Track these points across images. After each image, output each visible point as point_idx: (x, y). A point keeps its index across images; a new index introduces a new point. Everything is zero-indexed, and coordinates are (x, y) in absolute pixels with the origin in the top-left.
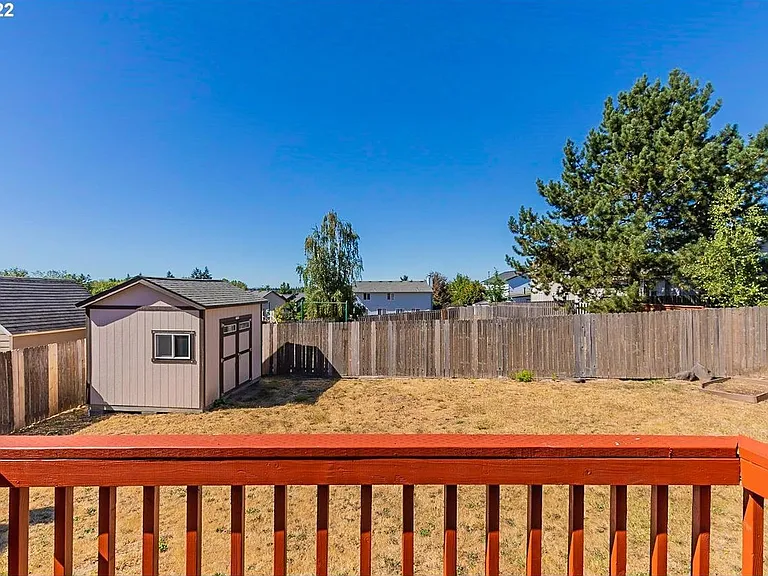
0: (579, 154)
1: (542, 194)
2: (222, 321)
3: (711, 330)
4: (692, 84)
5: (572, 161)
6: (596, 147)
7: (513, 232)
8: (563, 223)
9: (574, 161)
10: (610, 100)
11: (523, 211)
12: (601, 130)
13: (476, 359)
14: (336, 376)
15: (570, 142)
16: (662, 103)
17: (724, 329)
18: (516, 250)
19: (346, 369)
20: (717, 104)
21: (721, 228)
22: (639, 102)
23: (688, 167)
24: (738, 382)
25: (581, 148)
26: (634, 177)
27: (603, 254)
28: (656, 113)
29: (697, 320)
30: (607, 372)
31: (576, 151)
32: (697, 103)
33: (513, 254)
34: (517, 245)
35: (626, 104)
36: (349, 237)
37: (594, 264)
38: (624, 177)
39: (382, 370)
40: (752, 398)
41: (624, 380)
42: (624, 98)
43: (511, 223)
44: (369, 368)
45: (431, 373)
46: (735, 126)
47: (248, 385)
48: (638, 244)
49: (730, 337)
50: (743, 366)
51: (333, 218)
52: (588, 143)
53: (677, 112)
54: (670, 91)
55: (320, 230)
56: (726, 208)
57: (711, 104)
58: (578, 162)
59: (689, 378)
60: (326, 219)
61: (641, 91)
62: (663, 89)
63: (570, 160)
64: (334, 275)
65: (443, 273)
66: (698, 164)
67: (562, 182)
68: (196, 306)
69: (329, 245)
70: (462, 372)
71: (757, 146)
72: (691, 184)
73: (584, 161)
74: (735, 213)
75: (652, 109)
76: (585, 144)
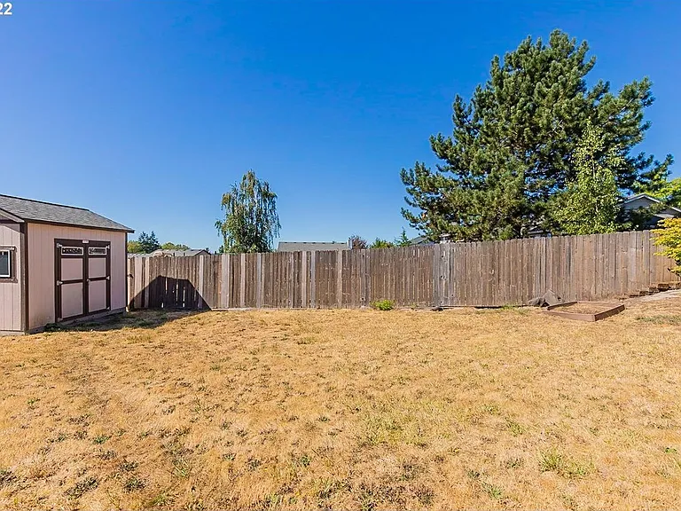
0: (466, 110)
1: (434, 150)
2: (57, 241)
3: (564, 257)
4: (570, 44)
5: (461, 117)
6: (482, 103)
7: (406, 183)
8: (451, 176)
9: (463, 117)
10: (497, 59)
11: (417, 166)
12: (488, 88)
13: (341, 289)
14: (206, 308)
15: (458, 97)
16: (542, 61)
17: (576, 256)
18: (408, 201)
19: (216, 302)
20: (591, 61)
21: (583, 170)
22: (523, 61)
23: (561, 118)
24: (584, 305)
25: (469, 103)
26: (513, 128)
27: (481, 200)
28: (537, 70)
29: (550, 248)
30: (464, 299)
31: (464, 107)
32: (573, 60)
33: (407, 207)
34: (408, 196)
35: (511, 64)
36: (267, 196)
37: (475, 211)
38: (504, 129)
39: (251, 302)
40: (591, 317)
41: (479, 308)
42: (510, 58)
43: (403, 175)
44: (238, 300)
45: (297, 304)
46: (608, 84)
47: (105, 314)
48: (511, 188)
49: (581, 264)
50: (592, 292)
51: (252, 176)
52: (475, 99)
53: (555, 68)
54: (550, 51)
55: (239, 188)
56: (589, 150)
57: (586, 62)
58: (466, 117)
59: (539, 303)
60: (245, 179)
61: (525, 52)
62: (544, 48)
63: (458, 116)
64: (251, 231)
65: (363, 237)
66: (570, 113)
67: (453, 139)
68: (15, 219)
69: (246, 202)
70: (327, 303)
71: (624, 97)
72: (563, 134)
73: (471, 117)
74: (598, 155)
75: (534, 67)
76: (472, 100)
